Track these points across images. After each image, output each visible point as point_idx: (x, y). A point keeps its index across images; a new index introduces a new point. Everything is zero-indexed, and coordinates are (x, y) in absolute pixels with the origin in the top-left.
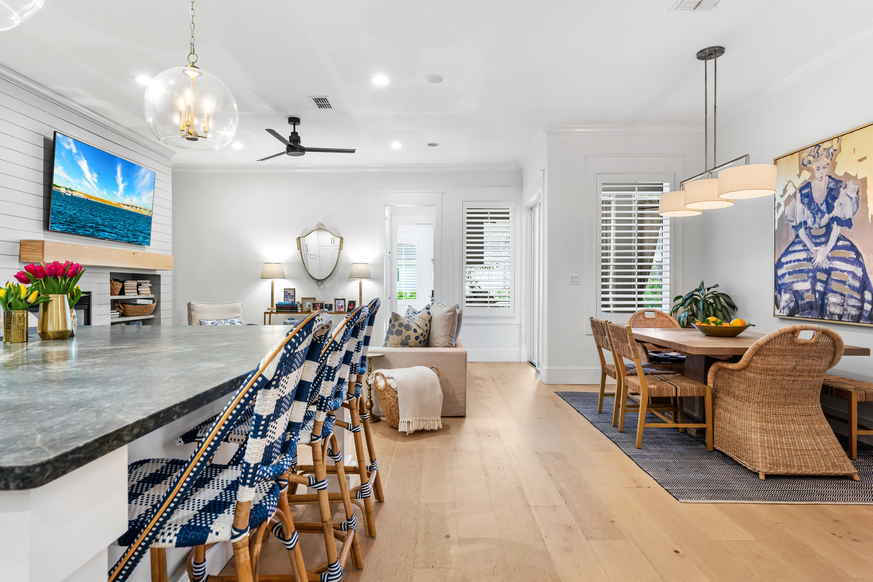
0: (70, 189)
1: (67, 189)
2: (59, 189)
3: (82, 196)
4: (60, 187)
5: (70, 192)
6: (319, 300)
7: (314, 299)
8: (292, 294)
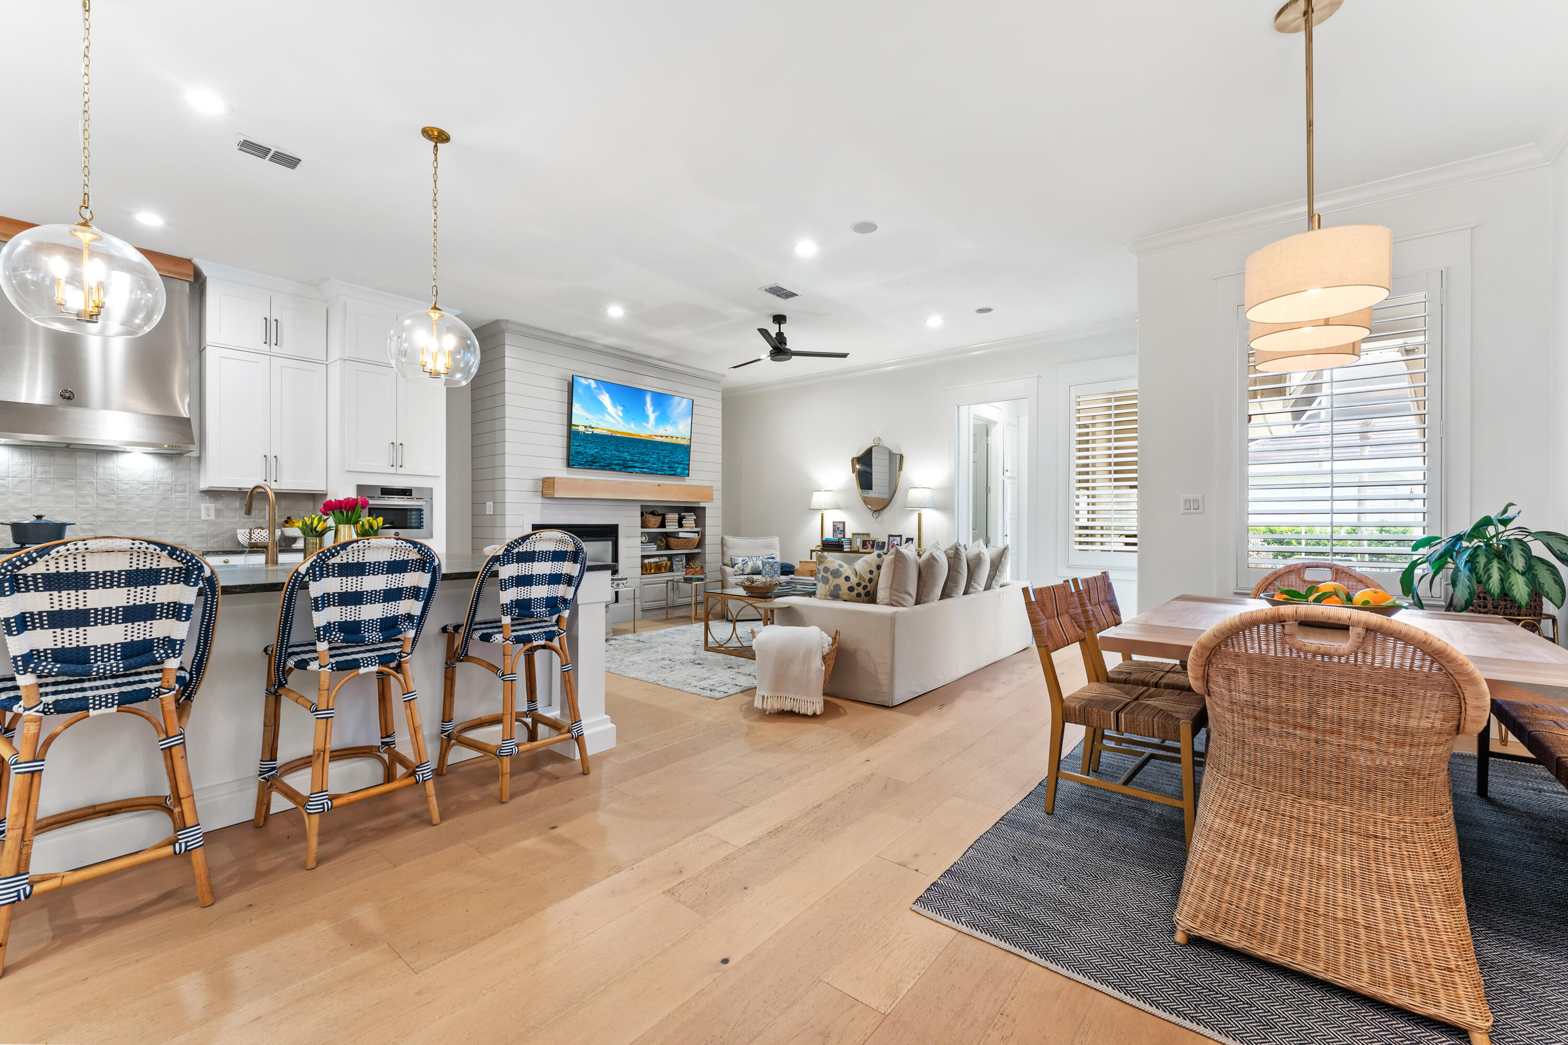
0: (590, 427)
1: (586, 427)
2: (577, 428)
3: (605, 432)
4: (578, 426)
5: (590, 429)
6: (872, 537)
7: (868, 535)
8: (841, 529)
